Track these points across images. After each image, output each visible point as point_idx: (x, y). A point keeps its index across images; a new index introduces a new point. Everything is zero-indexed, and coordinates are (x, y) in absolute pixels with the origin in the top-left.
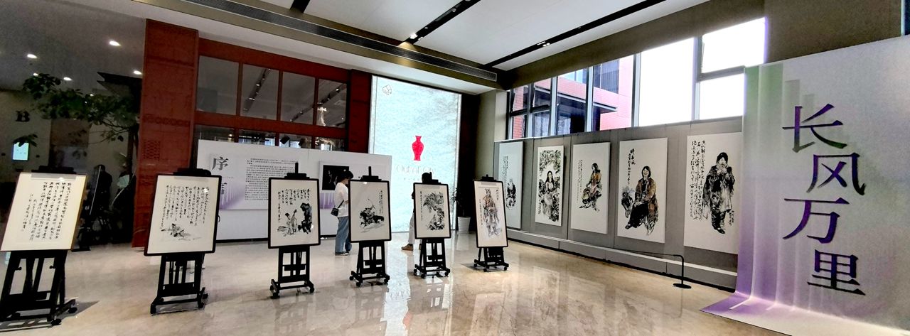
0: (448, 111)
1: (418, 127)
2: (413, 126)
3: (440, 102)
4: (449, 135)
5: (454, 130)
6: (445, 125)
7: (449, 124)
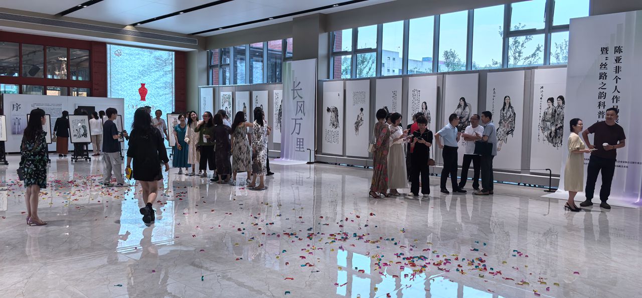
0: (165, 65)
1: (142, 77)
2: (138, 77)
3: (158, 59)
4: (166, 82)
5: (170, 78)
6: (163, 75)
7: (166, 74)
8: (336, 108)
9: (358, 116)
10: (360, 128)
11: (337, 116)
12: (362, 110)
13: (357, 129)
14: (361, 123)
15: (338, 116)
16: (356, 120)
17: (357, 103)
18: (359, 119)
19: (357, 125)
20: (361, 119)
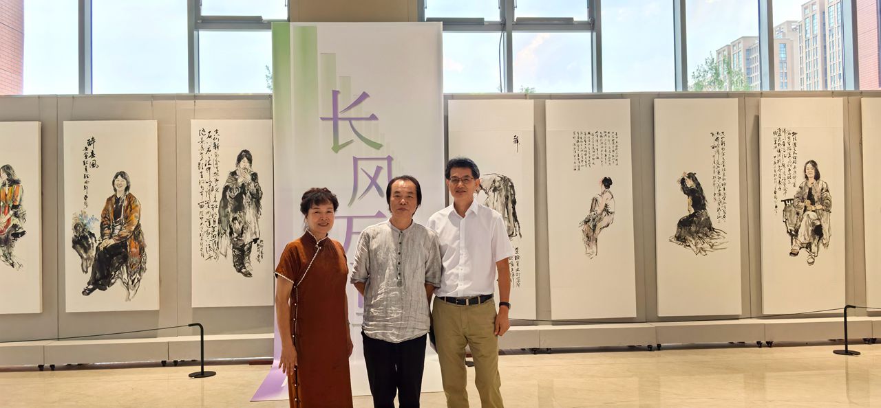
8: (505, 180)
9: (595, 201)
10: (602, 236)
11: (510, 202)
12: (607, 182)
13: (590, 238)
14: (606, 220)
15: (514, 202)
16: (586, 213)
17: (588, 164)
18: (599, 209)
19: (592, 227)
20: (606, 209)
